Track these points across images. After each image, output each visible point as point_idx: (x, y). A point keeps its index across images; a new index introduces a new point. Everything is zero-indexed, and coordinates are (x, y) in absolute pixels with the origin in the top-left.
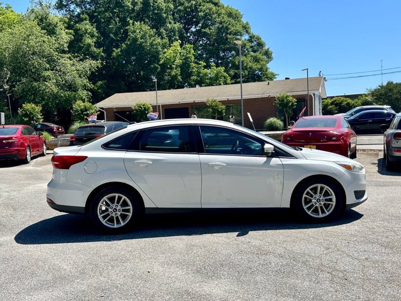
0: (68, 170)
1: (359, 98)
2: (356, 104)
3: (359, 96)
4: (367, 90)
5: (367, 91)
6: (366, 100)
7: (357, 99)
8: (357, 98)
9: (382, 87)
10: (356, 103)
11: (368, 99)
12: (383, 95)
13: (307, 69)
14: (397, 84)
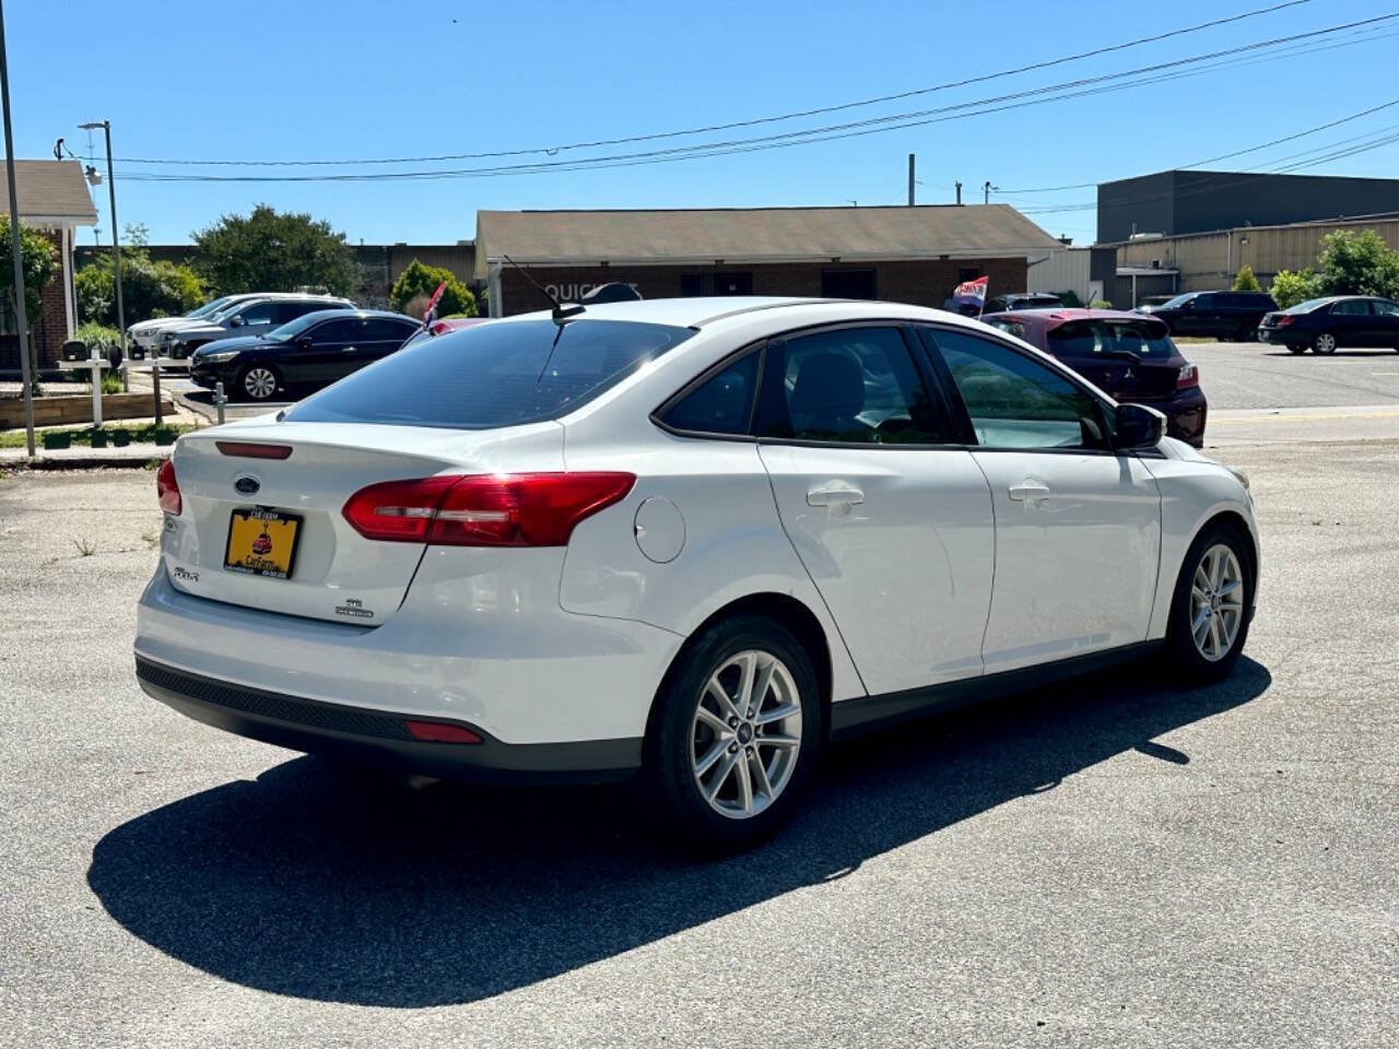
0: (565, 548)
1: (102, 262)
2: (93, 287)
3: (102, 255)
4: (128, 231)
5: (131, 235)
6: (130, 272)
7: (93, 266)
8: (95, 262)
9: (235, 225)
10: (94, 282)
11: (138, 266)
12: (249, 257)
13: (106, 126)
14: (289, 218)
